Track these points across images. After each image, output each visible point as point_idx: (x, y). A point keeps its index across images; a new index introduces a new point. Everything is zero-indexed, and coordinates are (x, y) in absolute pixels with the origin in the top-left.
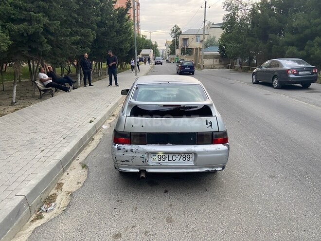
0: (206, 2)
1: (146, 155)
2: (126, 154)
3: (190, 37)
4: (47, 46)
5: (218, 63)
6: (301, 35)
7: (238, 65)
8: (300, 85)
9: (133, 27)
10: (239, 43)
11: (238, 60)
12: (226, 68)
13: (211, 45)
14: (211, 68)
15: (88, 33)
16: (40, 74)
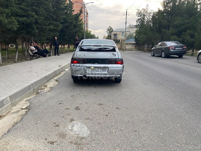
0: (127, 12)
1: (86, 68)
2: (77, 68)
3: (118, 33)
4: (36, 30)
5: (134, 47)
6: (179, 29)
7: (146, 48)
8: (177, 56)
9: (84, 25)
10: (146, 35)
11: (146, 45)
12: (139, 51)
13: (131, 38)
14: (130, 50)
15: (58, 24)
16: (31, 47)
